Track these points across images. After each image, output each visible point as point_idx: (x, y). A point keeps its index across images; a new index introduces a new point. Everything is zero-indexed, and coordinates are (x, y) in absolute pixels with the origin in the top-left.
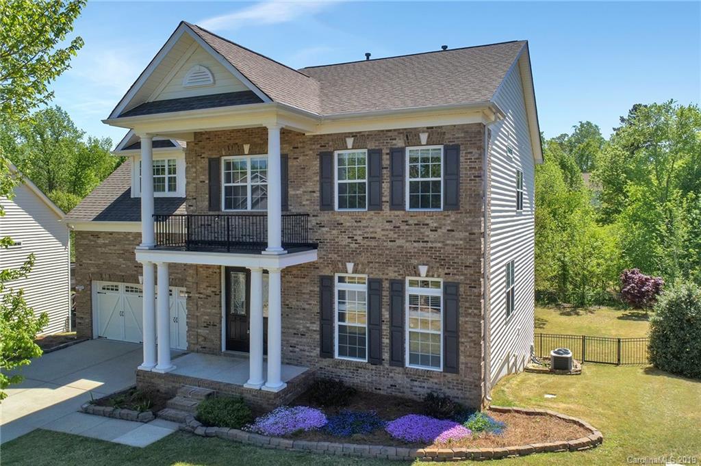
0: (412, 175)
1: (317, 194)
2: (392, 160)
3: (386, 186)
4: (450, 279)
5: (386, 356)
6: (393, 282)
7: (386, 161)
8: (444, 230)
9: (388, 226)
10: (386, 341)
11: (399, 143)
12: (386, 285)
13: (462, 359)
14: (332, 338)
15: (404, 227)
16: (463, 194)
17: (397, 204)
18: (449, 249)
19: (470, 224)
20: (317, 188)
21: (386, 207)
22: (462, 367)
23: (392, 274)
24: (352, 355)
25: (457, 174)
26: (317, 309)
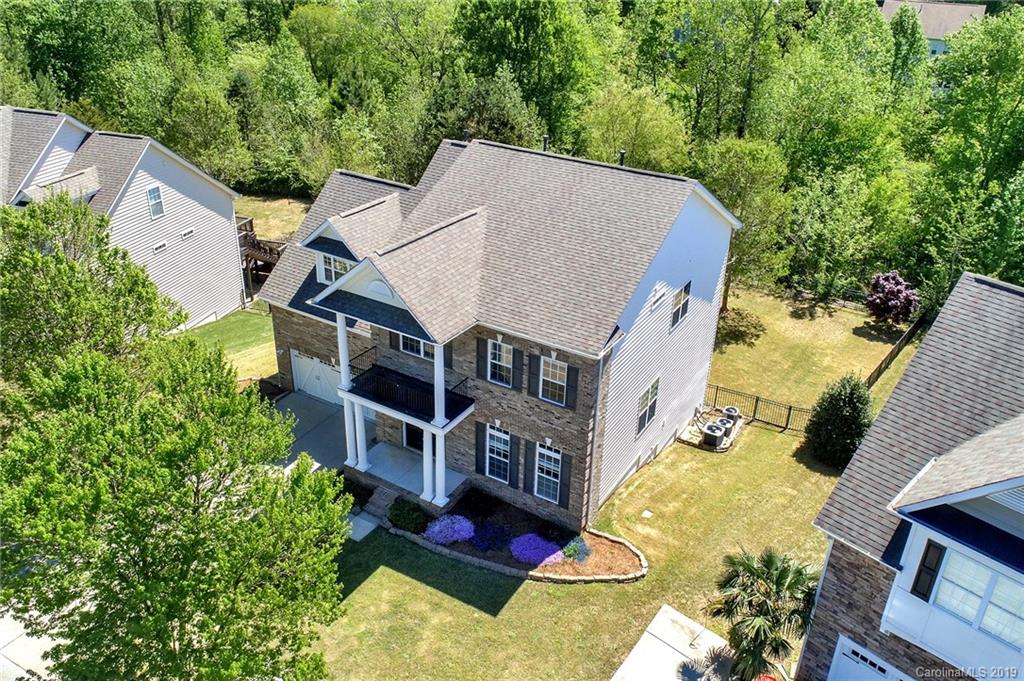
0: (544, 375)
1: (474, 365)
2: (530, 360)
3: (525, 377)
4: (566, 452)
5: (521, 485)
6: (527, 442)
7: (526, 360)
8: (564, 421)
9: (525, 405)
10: (521, 476)
11: (536, 352)
12: (523, 442)
13: (571, 502)
14: (484, 463)
15: (536, 409)
16: (579, 402)
17: (533, 392)
18: (567, 434)
19: (582, 423)
20: (475, 361)
21: (525, 392)
22: (570, 506)
23: (527, 436)
24: (499, 475)
25: (576, 387)
26: (474, 441)
